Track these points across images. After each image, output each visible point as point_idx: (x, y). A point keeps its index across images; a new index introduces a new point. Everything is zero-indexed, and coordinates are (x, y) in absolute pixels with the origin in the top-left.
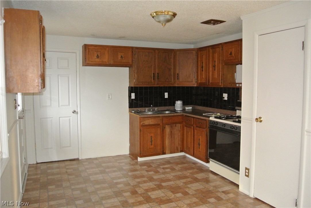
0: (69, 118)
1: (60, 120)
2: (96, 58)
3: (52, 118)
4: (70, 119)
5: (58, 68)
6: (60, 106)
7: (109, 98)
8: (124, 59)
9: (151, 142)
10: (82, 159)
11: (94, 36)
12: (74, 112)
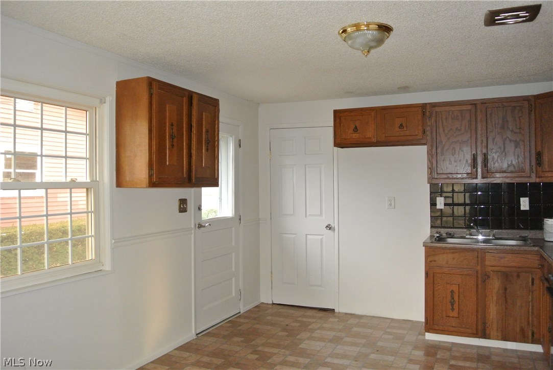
0: (321, 237)
1: (308, 238)
2: (352, 132)
3: (296, 234)
4: (321, 240)
5: (305, 154)
6: (308, 215)
7: (390, 205)
8: (405, 129)
9: (452, 305)
10: (339, 313)
11: (350, 93)
12: (329, 227)
